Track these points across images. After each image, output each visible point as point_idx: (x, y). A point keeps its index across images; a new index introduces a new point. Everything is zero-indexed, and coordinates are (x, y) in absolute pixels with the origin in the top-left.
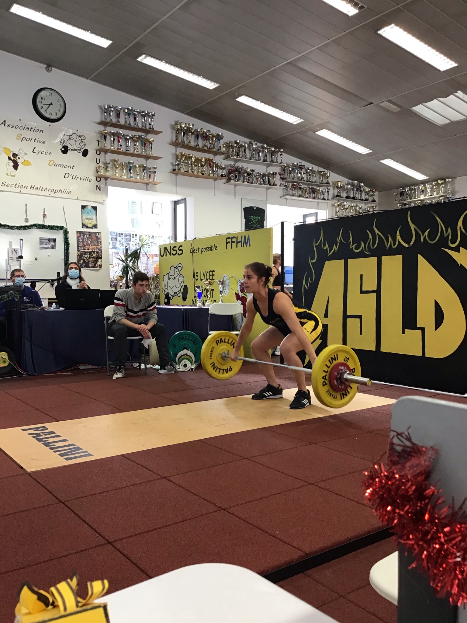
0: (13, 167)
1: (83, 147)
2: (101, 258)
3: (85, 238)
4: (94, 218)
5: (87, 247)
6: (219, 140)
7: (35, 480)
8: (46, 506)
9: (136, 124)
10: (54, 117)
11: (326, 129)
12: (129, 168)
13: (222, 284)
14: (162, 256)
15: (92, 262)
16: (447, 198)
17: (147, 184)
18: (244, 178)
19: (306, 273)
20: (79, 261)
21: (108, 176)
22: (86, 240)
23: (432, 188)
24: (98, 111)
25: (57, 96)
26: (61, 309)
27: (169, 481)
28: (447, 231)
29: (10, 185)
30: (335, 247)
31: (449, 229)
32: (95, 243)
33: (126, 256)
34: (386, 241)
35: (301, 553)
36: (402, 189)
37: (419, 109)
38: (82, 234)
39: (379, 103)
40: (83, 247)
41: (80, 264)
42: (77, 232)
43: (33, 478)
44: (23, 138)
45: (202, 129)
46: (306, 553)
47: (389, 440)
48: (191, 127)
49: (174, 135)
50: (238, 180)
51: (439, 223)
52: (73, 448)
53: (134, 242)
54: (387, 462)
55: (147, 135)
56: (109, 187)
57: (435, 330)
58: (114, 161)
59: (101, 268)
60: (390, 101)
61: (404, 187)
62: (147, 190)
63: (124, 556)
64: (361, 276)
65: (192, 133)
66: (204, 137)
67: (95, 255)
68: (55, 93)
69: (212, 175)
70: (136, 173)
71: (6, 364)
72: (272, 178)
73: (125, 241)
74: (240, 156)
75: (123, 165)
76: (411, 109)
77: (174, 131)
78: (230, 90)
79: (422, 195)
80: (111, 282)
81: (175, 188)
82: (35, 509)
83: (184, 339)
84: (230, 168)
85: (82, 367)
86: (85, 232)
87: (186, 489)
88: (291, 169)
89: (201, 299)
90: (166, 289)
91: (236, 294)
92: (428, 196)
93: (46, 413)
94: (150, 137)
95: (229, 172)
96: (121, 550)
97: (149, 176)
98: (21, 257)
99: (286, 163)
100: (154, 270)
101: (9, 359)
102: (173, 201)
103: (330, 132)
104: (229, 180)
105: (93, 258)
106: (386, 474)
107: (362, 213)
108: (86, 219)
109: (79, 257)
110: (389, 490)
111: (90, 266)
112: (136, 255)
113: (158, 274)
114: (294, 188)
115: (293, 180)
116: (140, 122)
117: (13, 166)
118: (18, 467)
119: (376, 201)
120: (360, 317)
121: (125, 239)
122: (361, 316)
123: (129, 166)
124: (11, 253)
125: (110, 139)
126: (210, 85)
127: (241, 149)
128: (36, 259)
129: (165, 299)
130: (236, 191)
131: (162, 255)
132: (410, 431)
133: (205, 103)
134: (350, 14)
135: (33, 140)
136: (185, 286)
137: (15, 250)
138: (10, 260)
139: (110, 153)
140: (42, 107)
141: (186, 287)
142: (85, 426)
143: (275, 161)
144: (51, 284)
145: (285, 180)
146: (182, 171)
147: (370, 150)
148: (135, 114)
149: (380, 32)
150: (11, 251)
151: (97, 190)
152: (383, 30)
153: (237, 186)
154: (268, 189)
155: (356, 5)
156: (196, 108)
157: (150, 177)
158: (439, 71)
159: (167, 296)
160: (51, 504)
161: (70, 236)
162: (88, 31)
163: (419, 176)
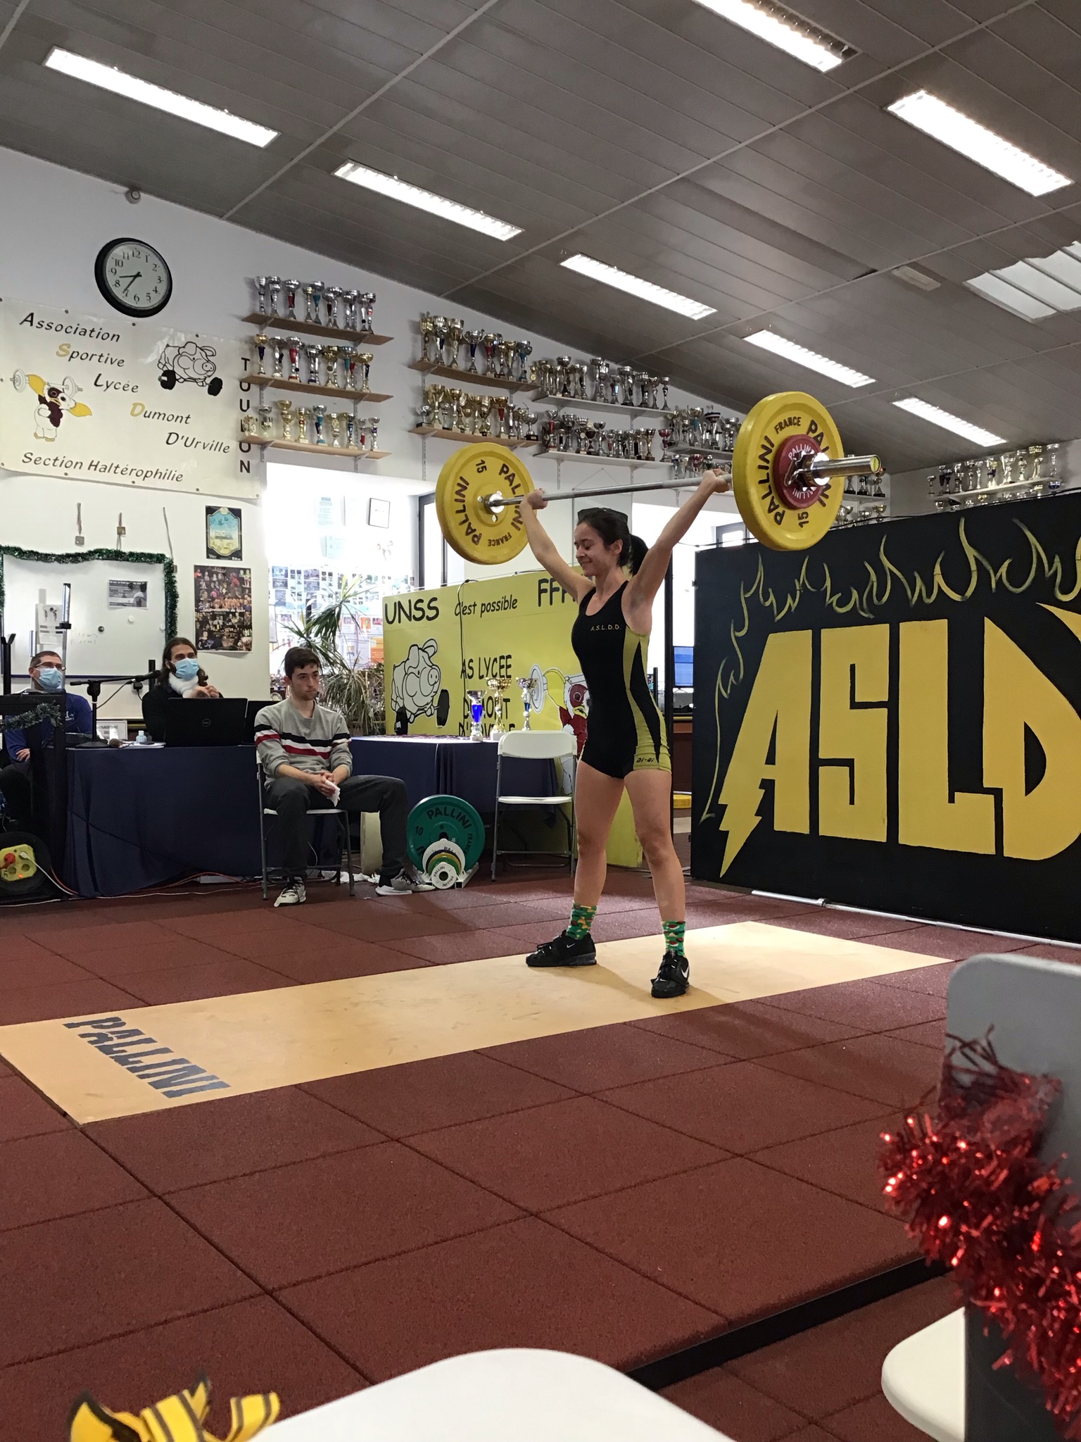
0: (49, 419)
1: (209, 373)
2: (250, 627)
3: (214, 582)
4: (235, 535)
5: (217, 603)
6: (522, 356)
7: (96, 1143)
8: (120, 1204)
9: (333, 321)
10: (144, 304)
11: (769, 330)
12: (315, 422)
13: (529, 687)
14: (391, 623)
15: (228, 636)
16: (1050, 487)
17: (356, 457)
18: (579, 444)
19: (724, 662)
20: (198, 634)
21: (269, 440)
22: (215, 587)
23: (1014, 465)
24: (245, 292)
25: (154, 257)
26: (157, 745)
27: (407, 1146)
28: (1051, 564)
29: (42, 461)
30: (789, 600)
31: (1057, 559)
32: (237, 593)
33: (308, 621)
34: (909, 585)
35: (716, 1320)
36: (946, 468)
37: (984, 283)
38: (207, 573)
39: (890, 271)
40: (209, 602)
41: (202, 640)
42: (196, 567)
43: (92, 1140)
44: (74, 352)
45: (483, 330)
46: (727, 1319)
47: (942, 1060)
48: (458, 326)
49: (420, 344)
50: (566, 448)
51: (1033, 547)
52: (184, 1069)
53: (325, 590)
54: (937, 1111)
55: (356, 345)
56: (269, 464)
57: (1026, 795)
58: (281, 405)
59: (249, 650)
60: (914, 266)
61: (949, 463)
62: (356, 470)
63: (302, 1322)
64: (853, 667)
65: (461, 342)
66: (487, 349)
67: (236, 621)
68: (146, 250)
69: (506, 437)
70: (331, 434)
71: (30, 873)
72: (644, 444)
73: (305, 589)
74: (569, 393)
75: (301, 414)
76: (964, 283)
77: (420, 337)
78: (548, 242)
79: (992, 481)
80: (273, 682)
81: (420, 466)
82: (92, 1211)
83: (440, 813)
84: (547, 420)
85: (205, 879)
86: (213, 567)
87: (446, 1168)
88: (687, 422)
89: (480, 723)
90: (399, 699)
91: (561, 709)
92: (1006, 483)
93: (121, 986)
94: (365, 350)
95: (543, 428)
96: (295, 1310)
97: (360, 439)
98: (66, 626)
99: (677, 407)
100: (372, 655)
101: (37, 861)
102: (414, 497)
103: (777, 337)
104: (545, 447)
105: (233, 626)
106: (935, 1139)
107: (852, 522)
108: (217, 537)
109: (198, 626)
110: (944, 1177)
111: (225, 645)
112: (329, 621)
113: (380, 665)
114: (695, 465)
115: (692, 448)
116: (342, 315)
117: (49, 417)
118: (56, 1112)
119: (884, 496)
120: (849, 763)
121: (305, 583)
122: (853, 760)
123: (315, 418)
124: (44, 617)
125: (272, 354)
126: (501, 231)
127: (571, 379)
128: (101, 630)
129: (397, 721)
130: (561, 473)
131: (390, 620)
132: (991, 1037)
133: (488, 273)
134: (824, 68)
135: (95, 359)
136: (443, 691)
137: (52, 609)
138: (42, 631)
139: (272, 386)
140: (118, 283)
141: (445, 693)
142: (212, 1016)
143: (651, 404)
144: (135, 688)
145: (675, 448)
146: (438, 426)
147: (871, 377)
148: (328, 299)
149: (891, 108)
150: (44, 613)
151: (241, 471)
152: (898, 104)
153: (562, 460)
154: (635, 467)
155: (836, 47)
156: (469, 282)
157: (362, 441)
158: (1029, 195)
159: (402, 716)
160: (132, 1201)
161: (178, 576)
162: (222, 109)
163: (984, 438)
